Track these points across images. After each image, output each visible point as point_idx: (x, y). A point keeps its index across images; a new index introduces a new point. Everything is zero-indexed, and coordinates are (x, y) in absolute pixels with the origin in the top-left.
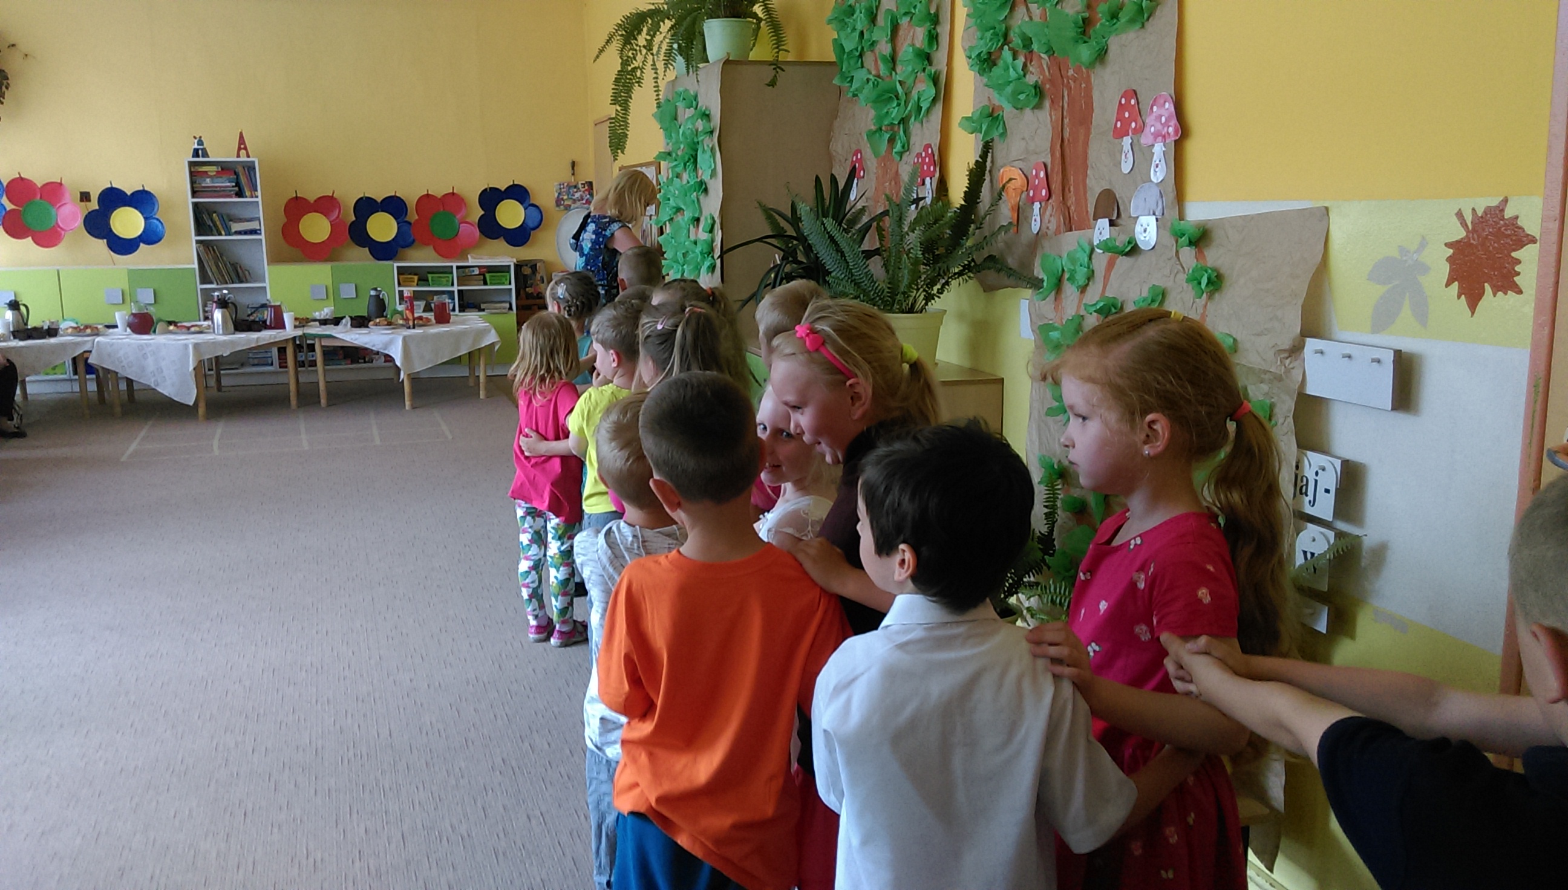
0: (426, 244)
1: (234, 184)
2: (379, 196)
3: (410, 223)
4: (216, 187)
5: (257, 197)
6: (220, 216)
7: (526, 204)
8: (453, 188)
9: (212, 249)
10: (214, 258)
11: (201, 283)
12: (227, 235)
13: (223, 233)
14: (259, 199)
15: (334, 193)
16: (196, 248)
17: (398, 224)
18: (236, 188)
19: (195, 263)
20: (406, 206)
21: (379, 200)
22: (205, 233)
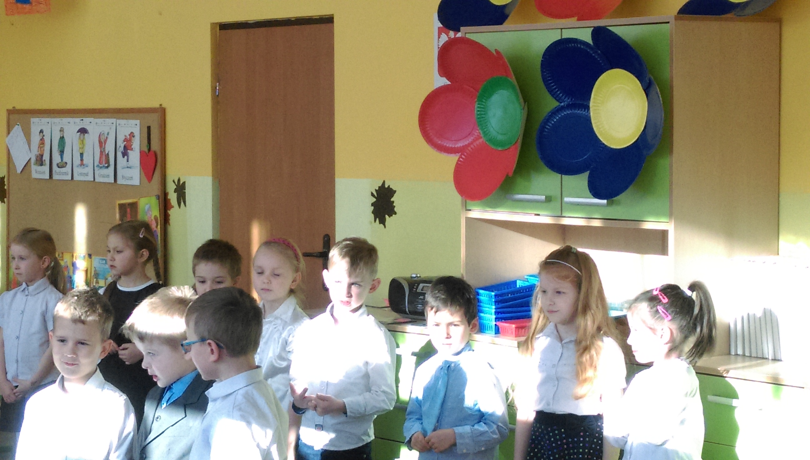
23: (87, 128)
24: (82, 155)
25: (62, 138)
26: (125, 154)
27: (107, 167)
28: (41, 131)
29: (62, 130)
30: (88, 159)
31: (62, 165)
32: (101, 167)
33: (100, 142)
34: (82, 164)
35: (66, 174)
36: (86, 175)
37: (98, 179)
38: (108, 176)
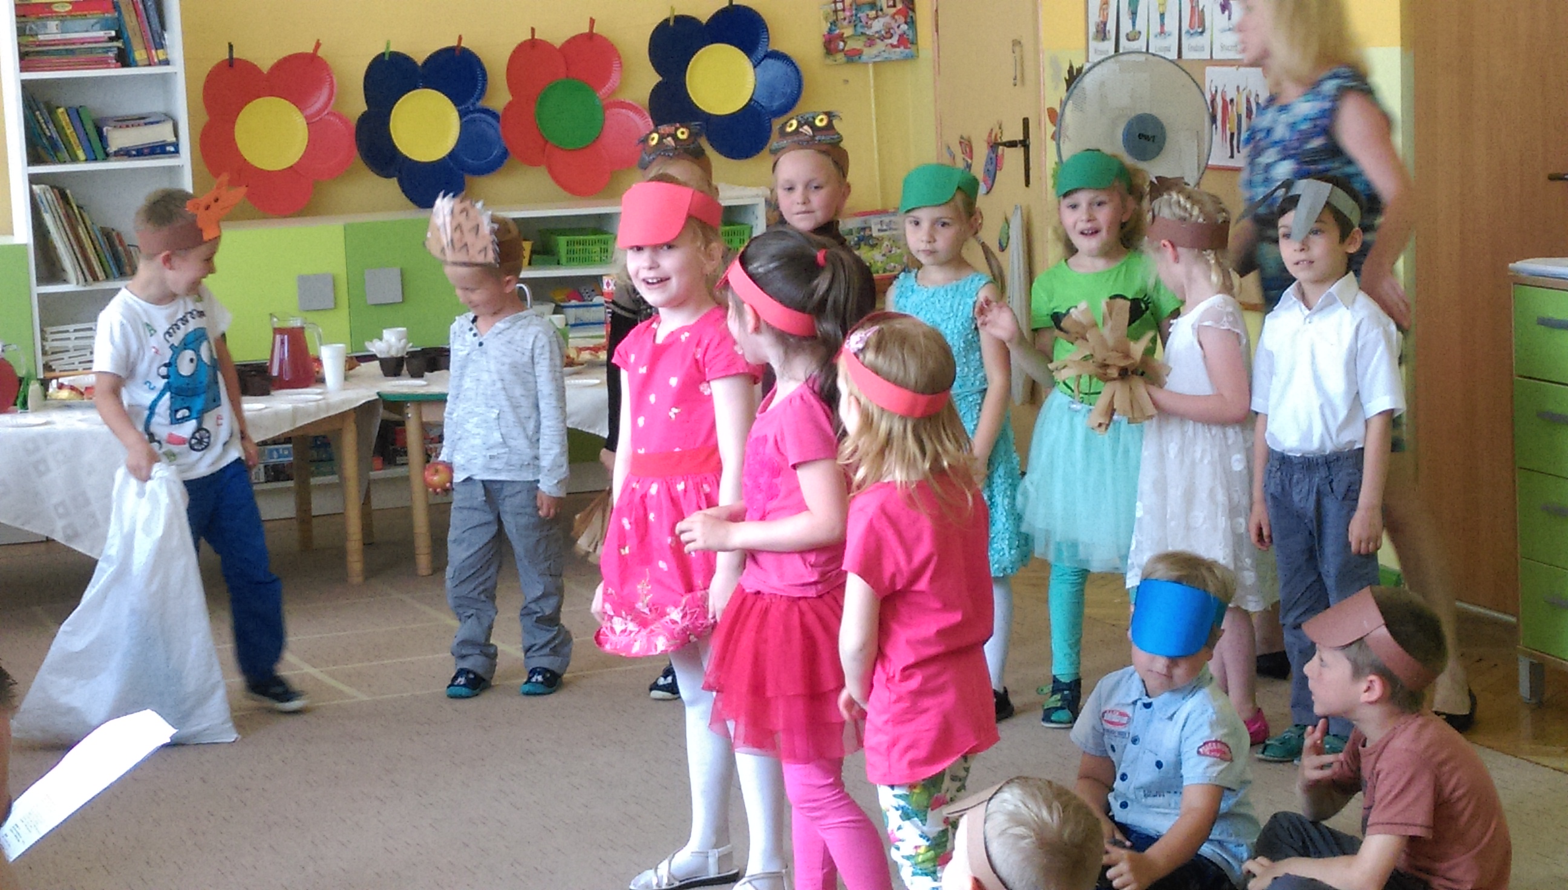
0: (532, 162)
1: (113, 33)
2: (420, 51)
3: (494, 115)
4: (72, 42)
5: (166, 62)
6: (76, 114)
7: (761, 53)
8: (592, 21)
9: (63, 196)
10: (68, 216)
11: (42, 280)
12: (96, 160)
13: (81, 155)
14: (178, 68)
15: (318, 45)
16: (31, 191)
17: (461, 117)
18: (119, 44)
19: (23, 234)
20: (483, 70)
21: (420, 58)
22: (42, 152)
24: (1162, 15)
27: (1202, 33)
30: (1171, 25)
31: (1134, 36)
32: (1192, 34)
34: (1162, 32)
36: (1168, 49)
37: (1187, 55)
38: (1202, 49)
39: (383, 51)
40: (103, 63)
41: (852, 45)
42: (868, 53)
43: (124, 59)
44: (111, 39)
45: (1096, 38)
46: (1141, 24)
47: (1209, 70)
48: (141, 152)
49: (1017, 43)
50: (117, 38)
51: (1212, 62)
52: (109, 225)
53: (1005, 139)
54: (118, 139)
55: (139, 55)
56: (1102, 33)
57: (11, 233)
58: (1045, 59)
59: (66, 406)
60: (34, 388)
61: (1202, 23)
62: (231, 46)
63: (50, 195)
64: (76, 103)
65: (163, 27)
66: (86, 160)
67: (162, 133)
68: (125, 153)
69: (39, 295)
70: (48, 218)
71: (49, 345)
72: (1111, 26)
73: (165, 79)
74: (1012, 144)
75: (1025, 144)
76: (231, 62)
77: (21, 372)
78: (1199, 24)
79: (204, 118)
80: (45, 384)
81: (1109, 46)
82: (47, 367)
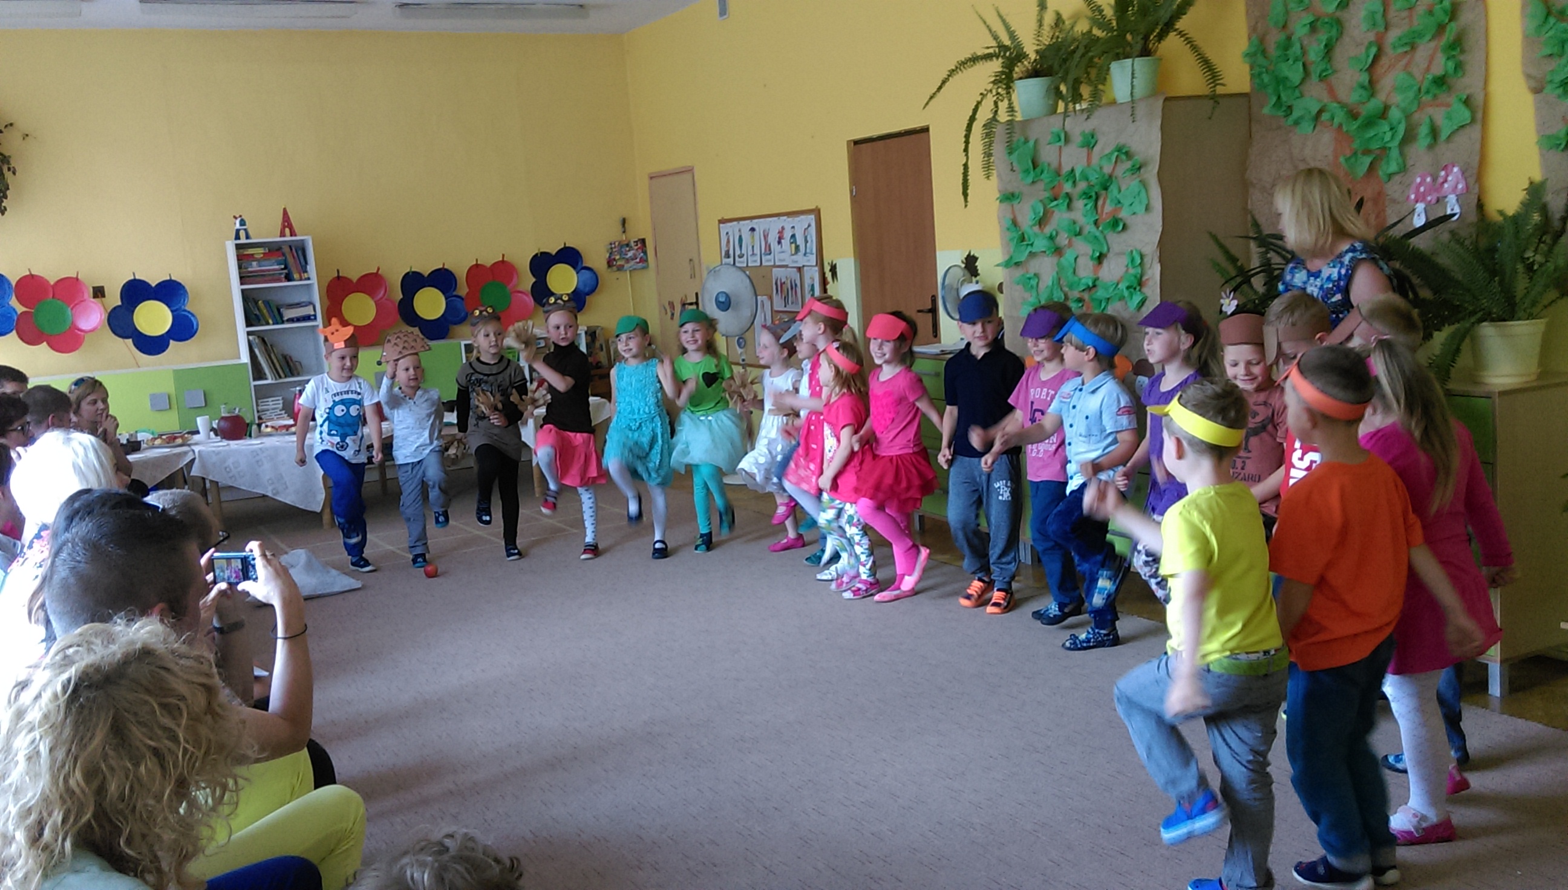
1: (283, 267)
2: (425, 270)
3: (460, 298)
4: (264, 271)
5: (309, 279)
6: (267, 303)
7: (579, 267)
8: (503, 255)
9: (263, 341)
10: (266, 350)
11: (254, 379)
12: (277, 323)
13: (271, 322)
14: (314, 281)
15: (378, 269)
16: (249, 340)
17: (446, 299)
18: (286, 271)
19: (245, 358)
20: (455, 277)
21: (426, 274)
22: (253, 323)
23: (755, 226)
24: (753, 247)
25: (740, 237)
26: (779, 242)
27: (770, 254)
28: (727, 233)
29: (740, 231)
30: (757, 251)
31: (741, 256)
32: (765, 254)
33: (764, 236)
34: (753, 254)
35: (743, 262)
36: (755, 261)
37: (764, 264)
38: (770, 260)
39: (408, 270)
40: (280, 281)
41: (619, 263)
42: (627, 266)
43: (289, 278)
44: (282, 269)
45: (725, 257)
46: (744, 251)
47: (774, 269)
48: (298, 320)
49: (691, 260)
50: (285, 268)
51: (775, 266)
52: (286, 353)
53: (689, 301)
54: (288, 314)
55: (296, 276)
56: (728, 256)
57: (239, 358)
58: (704, 267)
59: (269, 435)
60: (254, 427)
61: (770, 250)
62: (338, 271)
63: (257, 341)
64: (269, 298)
65: (306, 263)
66: (274, 324)
67: (308, 310)
68: (291, 320)
69: (255, 386)
70: (257, 351)
71: (260, 408)
72: (731, 252)
73: (308, 285)
74: (691, 304)
75: (697, 303)
76: (339, 277)
77: (248, 421)
78: (769, 250)
79: (327, 303)
80: (259, 425)
81: (731, 260)
82: (260, 418)
